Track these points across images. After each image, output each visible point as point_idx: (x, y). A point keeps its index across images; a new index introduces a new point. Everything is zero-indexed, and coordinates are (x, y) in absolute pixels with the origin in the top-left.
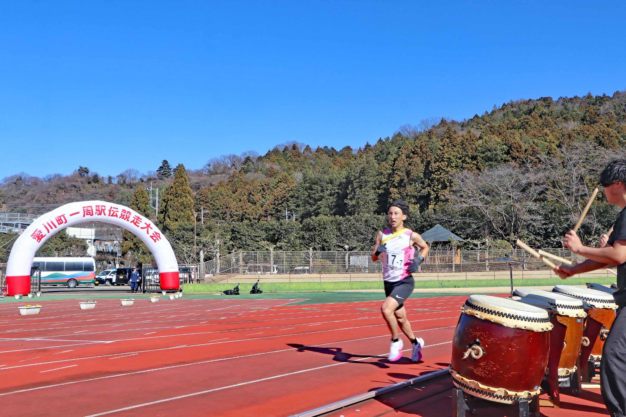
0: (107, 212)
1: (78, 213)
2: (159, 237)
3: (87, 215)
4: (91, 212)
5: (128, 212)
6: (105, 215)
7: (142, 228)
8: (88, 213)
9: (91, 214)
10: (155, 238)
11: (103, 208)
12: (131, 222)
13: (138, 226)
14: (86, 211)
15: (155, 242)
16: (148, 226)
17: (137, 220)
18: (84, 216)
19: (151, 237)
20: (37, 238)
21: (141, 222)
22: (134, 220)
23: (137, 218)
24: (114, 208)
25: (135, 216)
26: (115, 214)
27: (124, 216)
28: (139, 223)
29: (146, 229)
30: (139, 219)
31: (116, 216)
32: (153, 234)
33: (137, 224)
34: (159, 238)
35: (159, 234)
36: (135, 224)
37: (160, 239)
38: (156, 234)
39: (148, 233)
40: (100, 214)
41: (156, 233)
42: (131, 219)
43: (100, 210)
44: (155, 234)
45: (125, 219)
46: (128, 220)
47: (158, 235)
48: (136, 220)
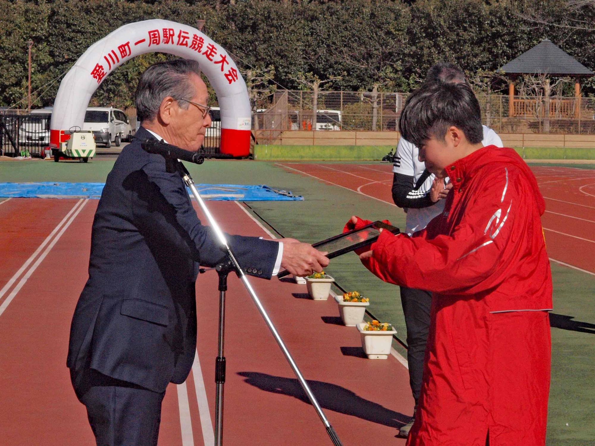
0: (176, 38)
1: (144, 40)
2: (236, 76)
3: (154, 43)
4: (158, 38)
5: (201, 38)
6: (173, 43)
7: (216, 63)
8: (155, 41)
9: (158, 42)
10: (230, 78)
11: (171, 32)
12: (203, 54)
13: (211, 60)
14: (153, 38)
15: (230, 83)
16: (224, 60)
17: (212, 51)
18: (149, 45)
19: (226, 75)
20: (98, 77)
21: (216, 53)
22: (208, 51)
23: (211, 48)
24: (184, 32)
25: (210, 44)
26: (184, 42)
27: (195, 44)
28: (213, 56)
29: (221, 64)
30: (214, 50)
31: (186, 44)
32: (229, 71)
33: (211, 57)
34: (235, 78)
35: (235, 71)
36: (208, 56)
37: (237, 79)
38: (233, 72)
39: (222, 70)
40: (167, 42)
41: (233, 70)
42: (204, 49)
43: (168, 36)
44: (231, 71)
45: (196, 50)
46: (199, 51)
47: (235, 73)
48: (210, 51)
